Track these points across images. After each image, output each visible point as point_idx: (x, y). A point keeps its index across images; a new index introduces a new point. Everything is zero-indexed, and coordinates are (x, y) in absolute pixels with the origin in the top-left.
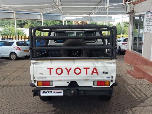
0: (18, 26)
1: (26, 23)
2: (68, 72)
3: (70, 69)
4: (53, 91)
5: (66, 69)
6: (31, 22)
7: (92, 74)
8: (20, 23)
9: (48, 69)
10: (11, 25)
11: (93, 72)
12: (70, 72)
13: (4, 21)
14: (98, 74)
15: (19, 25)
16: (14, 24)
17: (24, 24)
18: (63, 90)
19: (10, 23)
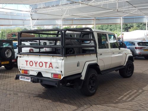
0: (123, 30)
1: (132, 26)
2: (36, 64)
3: (37, 62)
4: (25, 77)
5: (35, 62)
6: (137, 25)
7: (49, 68)
8: (126, 27)
9: (26, 61)
10: (118, 29)
11: (50, 66)
12: (37, 65)
13: (111, 27)
14: (52, 68)
15: (126, 28)
16: (120, 28)
17: (130, 28)
18: (30, 78)
19: (117, 27)
